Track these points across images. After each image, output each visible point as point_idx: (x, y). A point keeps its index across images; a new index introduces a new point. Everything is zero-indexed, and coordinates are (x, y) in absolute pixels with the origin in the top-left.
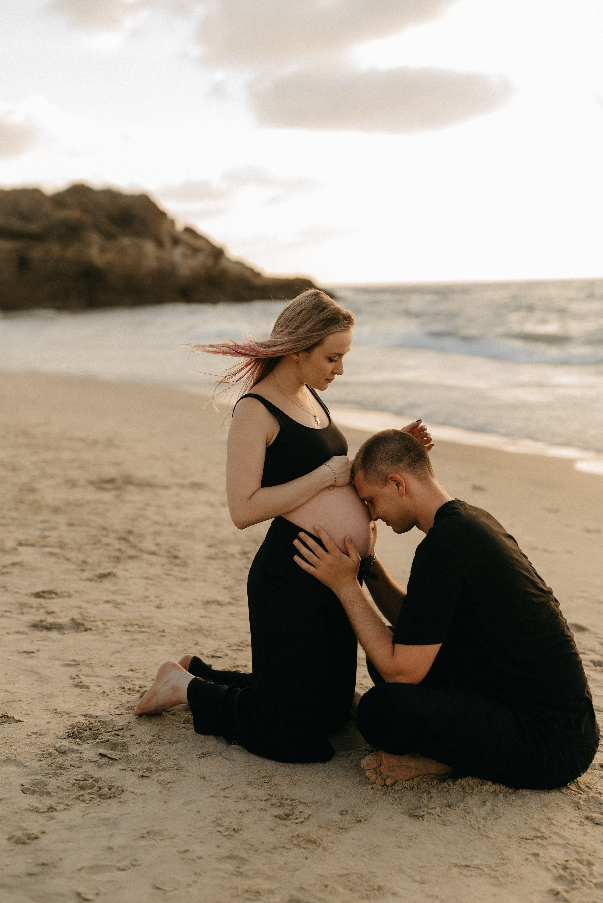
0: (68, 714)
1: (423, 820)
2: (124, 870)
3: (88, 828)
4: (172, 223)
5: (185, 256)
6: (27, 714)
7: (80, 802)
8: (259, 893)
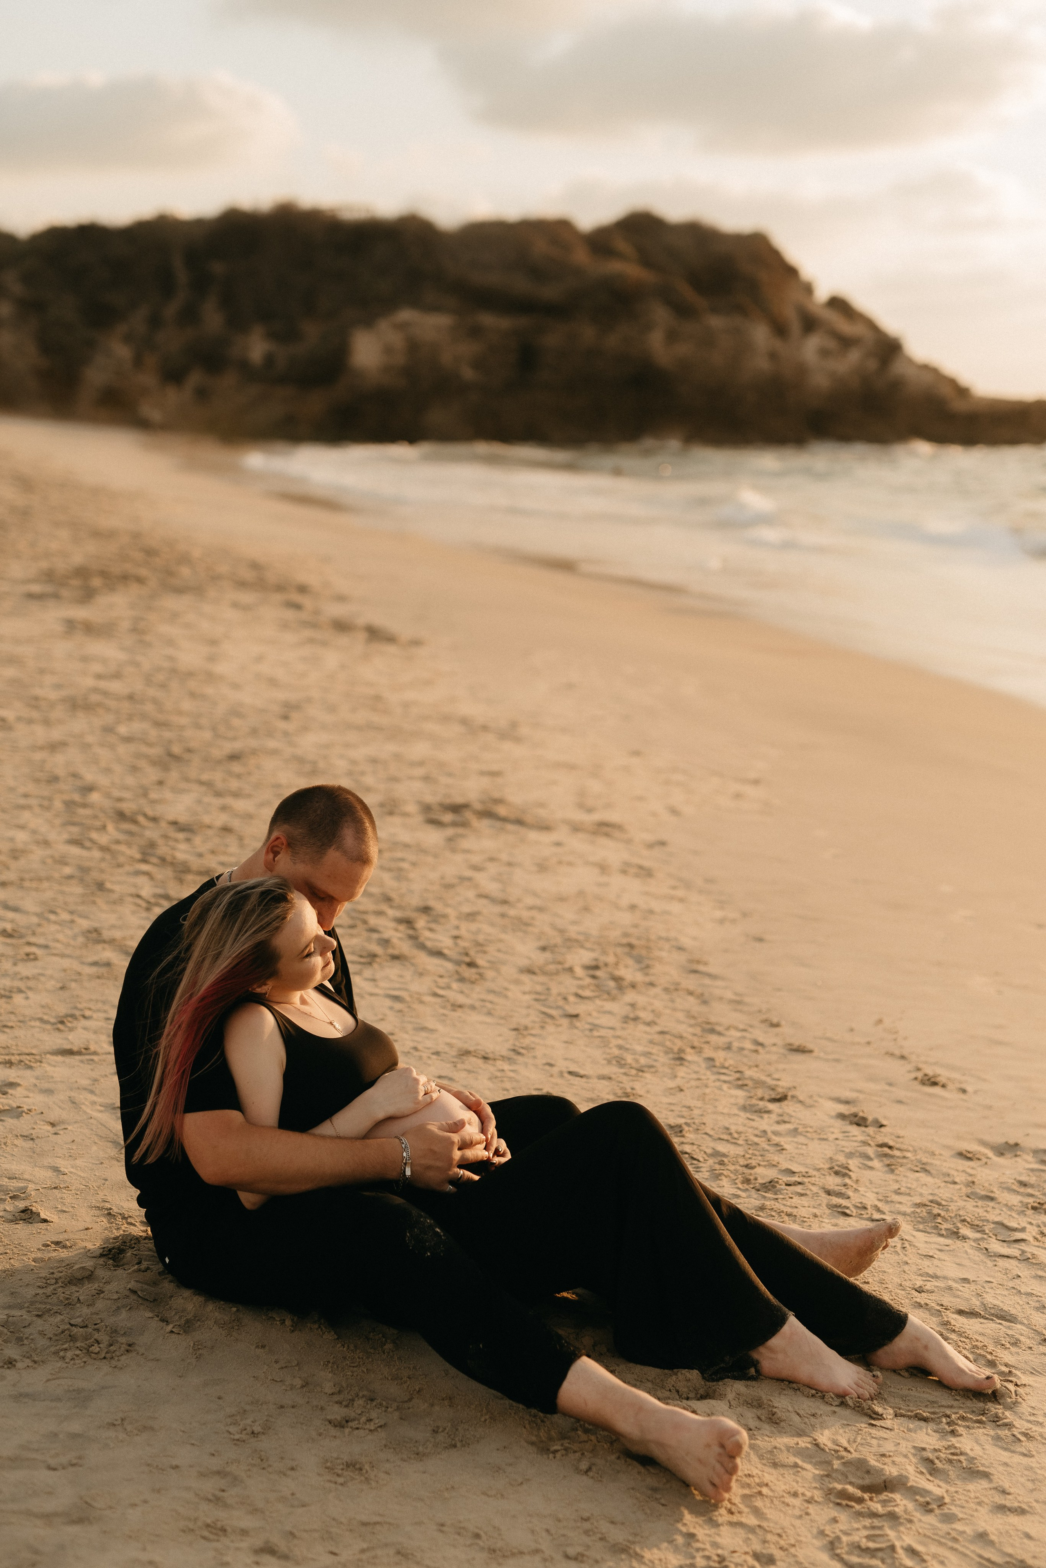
0: (124, 1218)
1: (555, 1457)
2: (54, 1469)
3: (44, 1400)
4: (808, 289)
5: (824, 353)
6: (65, 1212)
7: (57, 1359)
8: (225, 1531)
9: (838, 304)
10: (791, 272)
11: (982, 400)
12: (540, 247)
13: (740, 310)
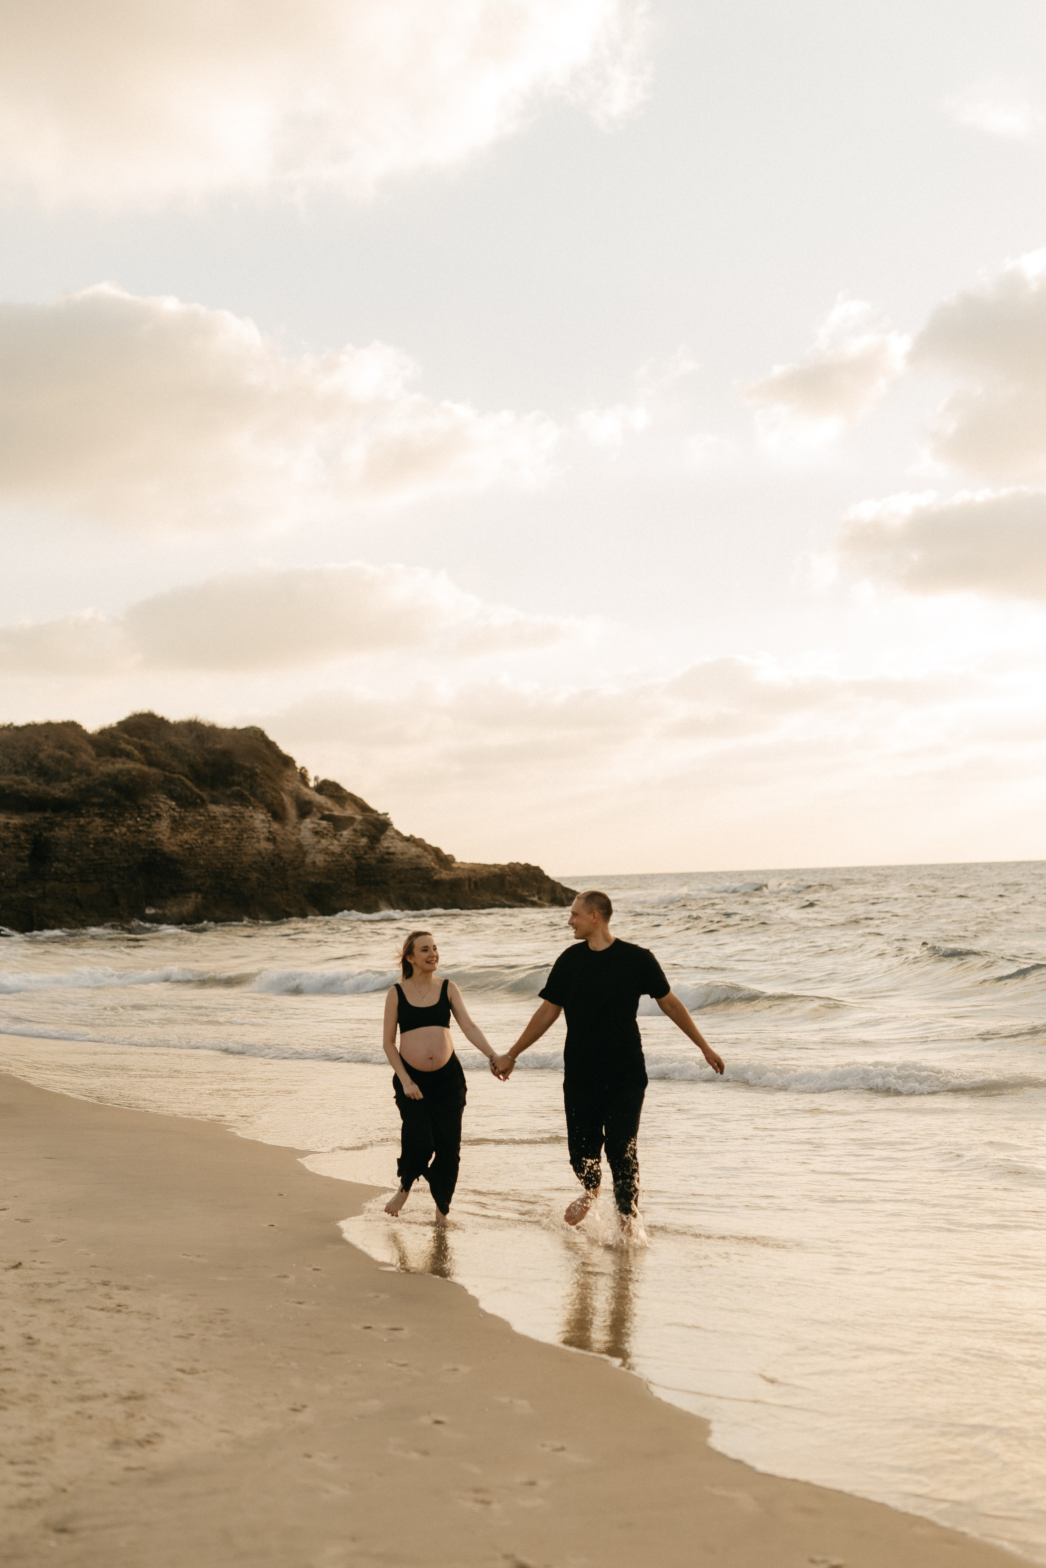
4: (302, 774)
5: (318, 834)
9: (329, 788)
10: (288, 762)
11: (463, 867)
12: (48, 750)
13: (243, 800)
